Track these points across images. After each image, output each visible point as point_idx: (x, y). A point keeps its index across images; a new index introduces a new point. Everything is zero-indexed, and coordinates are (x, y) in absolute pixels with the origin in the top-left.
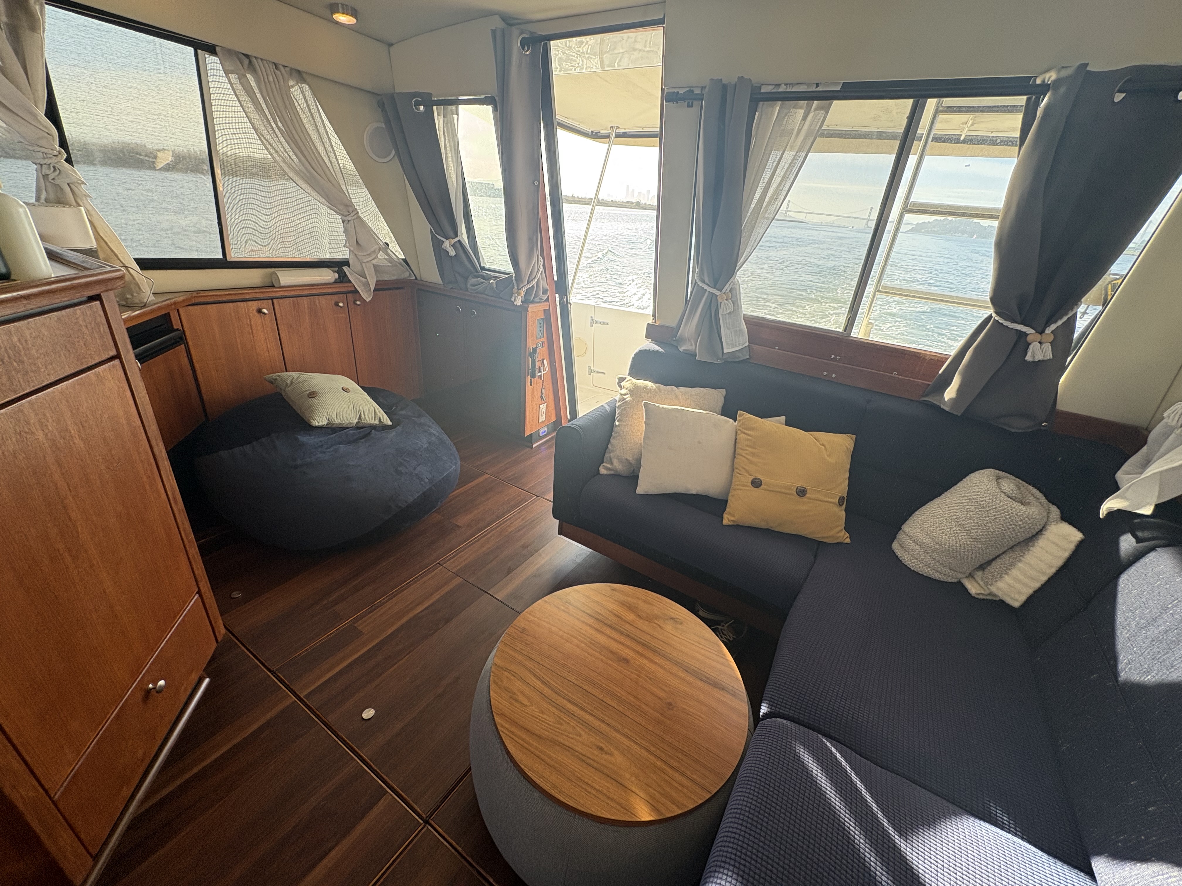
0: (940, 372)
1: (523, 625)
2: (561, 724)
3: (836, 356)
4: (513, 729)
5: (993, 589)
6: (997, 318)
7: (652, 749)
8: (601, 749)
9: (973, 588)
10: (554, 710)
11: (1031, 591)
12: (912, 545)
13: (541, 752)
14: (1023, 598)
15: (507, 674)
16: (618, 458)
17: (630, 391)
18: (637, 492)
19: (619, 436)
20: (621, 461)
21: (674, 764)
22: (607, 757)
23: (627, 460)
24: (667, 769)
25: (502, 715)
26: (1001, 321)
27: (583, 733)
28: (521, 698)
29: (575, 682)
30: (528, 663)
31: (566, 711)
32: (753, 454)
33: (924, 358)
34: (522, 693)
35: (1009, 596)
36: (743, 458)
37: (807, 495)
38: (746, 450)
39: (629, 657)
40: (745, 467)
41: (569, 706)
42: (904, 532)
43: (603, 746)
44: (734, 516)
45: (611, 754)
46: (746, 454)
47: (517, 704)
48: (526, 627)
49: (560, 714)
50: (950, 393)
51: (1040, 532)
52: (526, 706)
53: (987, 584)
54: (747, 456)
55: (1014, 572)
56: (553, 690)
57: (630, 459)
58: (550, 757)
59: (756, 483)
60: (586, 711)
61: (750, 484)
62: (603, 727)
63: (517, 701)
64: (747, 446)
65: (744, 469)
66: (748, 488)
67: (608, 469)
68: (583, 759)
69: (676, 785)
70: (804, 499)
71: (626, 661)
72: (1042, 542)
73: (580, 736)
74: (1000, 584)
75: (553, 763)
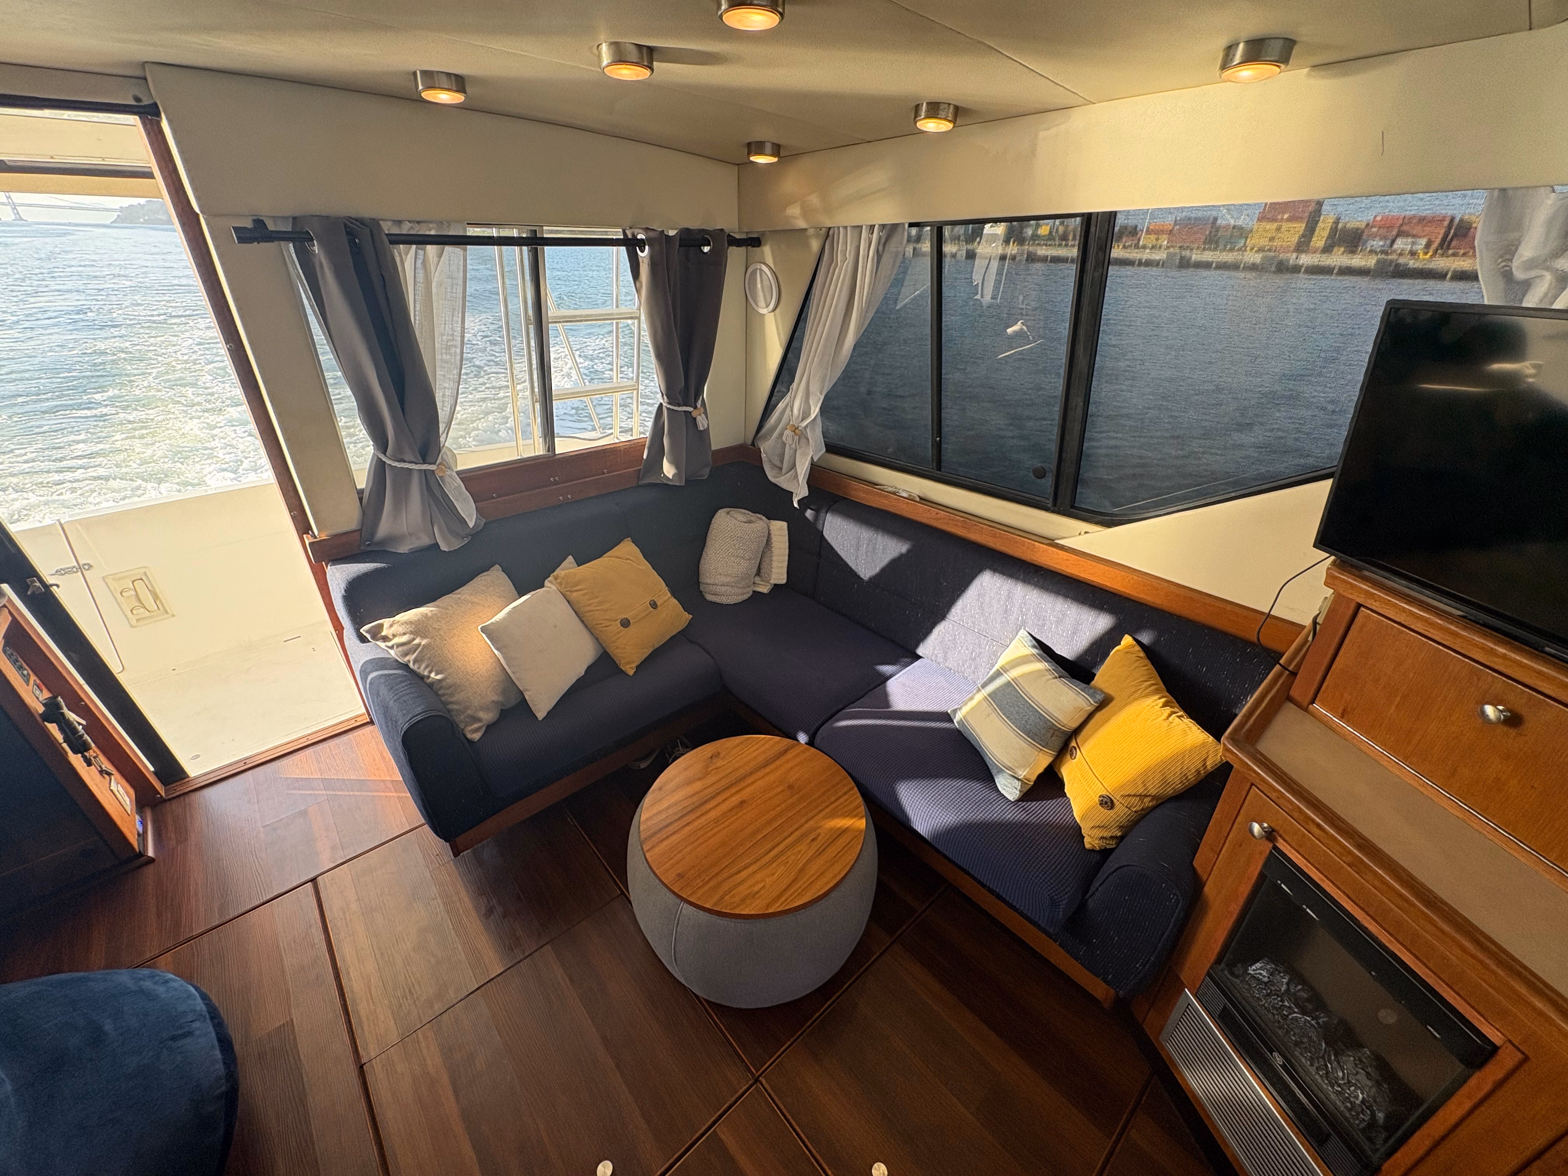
0: (645, 457)
1: (674, 875)
2: (787, 863)
3: (554, 478)
4: (783, 899)
5: (773, 582)
6: (669, 406)
7: (820, 808)
8: (813, 840)
9: (765, 589)
10: (774, 865)
11: (786, 569)
12: (724, 589)
13: (807, 880)
14: (785, 576)
15: (727, 898)
16: (482, 709)
17: (411, 633)
18: (540, 719)
19: (459, 686)
20: (486, 709)
21: (833, 799)
22: (820, 838)
23: (493, 701)
24: (835, 804)
25: (768, 906)
26: (672, 407)
27: (799, 849)
28: (756, 889)
29: (752, 844)
30: (720, 878)
31: (777, 856)
32: (601, 603)
33: (620, 450)
34: (750, 887)
35: (780, 579)
36: (596, 612)
37: (658, 604)
38: (590, 604)
39: (740, 800)
40: (606, 618)
41: (772, 854)
42: (703, 584)
43: (812, 837)
44: (633, 662)
45: (819, 835)
46: (596, 606)
47: (762, 892)
48: (677, 872)
49: (780, 860)
50: (668, 470)
51: (769, 534)
52: (764, 886)
53: (768, 582)
54: (598, 608)
55: (775, 564)
56: (755, 862)
57: (495, 698)
58: (813, 875)
59: (625, 623)
60: (781, 842)
61: (622, 628)
62: (797, 833)
63: (758, 892)
64: (589, 600)
65: (606, 619)
66: (622, 633)
67: (476, 730)
68: (819, 853)
69: (847, 803)
70: (659, 609)
71: (742, 803)
72: (774, 539)
73: (800, 852)
74: (774, 576)
75: (818, 874)
